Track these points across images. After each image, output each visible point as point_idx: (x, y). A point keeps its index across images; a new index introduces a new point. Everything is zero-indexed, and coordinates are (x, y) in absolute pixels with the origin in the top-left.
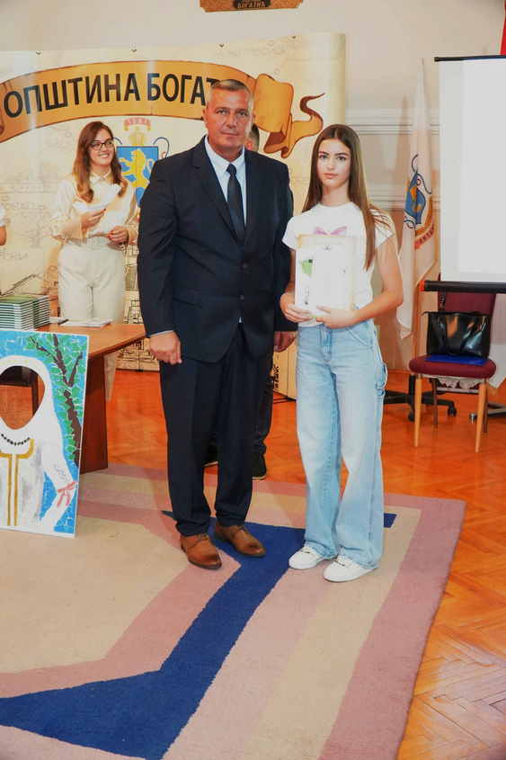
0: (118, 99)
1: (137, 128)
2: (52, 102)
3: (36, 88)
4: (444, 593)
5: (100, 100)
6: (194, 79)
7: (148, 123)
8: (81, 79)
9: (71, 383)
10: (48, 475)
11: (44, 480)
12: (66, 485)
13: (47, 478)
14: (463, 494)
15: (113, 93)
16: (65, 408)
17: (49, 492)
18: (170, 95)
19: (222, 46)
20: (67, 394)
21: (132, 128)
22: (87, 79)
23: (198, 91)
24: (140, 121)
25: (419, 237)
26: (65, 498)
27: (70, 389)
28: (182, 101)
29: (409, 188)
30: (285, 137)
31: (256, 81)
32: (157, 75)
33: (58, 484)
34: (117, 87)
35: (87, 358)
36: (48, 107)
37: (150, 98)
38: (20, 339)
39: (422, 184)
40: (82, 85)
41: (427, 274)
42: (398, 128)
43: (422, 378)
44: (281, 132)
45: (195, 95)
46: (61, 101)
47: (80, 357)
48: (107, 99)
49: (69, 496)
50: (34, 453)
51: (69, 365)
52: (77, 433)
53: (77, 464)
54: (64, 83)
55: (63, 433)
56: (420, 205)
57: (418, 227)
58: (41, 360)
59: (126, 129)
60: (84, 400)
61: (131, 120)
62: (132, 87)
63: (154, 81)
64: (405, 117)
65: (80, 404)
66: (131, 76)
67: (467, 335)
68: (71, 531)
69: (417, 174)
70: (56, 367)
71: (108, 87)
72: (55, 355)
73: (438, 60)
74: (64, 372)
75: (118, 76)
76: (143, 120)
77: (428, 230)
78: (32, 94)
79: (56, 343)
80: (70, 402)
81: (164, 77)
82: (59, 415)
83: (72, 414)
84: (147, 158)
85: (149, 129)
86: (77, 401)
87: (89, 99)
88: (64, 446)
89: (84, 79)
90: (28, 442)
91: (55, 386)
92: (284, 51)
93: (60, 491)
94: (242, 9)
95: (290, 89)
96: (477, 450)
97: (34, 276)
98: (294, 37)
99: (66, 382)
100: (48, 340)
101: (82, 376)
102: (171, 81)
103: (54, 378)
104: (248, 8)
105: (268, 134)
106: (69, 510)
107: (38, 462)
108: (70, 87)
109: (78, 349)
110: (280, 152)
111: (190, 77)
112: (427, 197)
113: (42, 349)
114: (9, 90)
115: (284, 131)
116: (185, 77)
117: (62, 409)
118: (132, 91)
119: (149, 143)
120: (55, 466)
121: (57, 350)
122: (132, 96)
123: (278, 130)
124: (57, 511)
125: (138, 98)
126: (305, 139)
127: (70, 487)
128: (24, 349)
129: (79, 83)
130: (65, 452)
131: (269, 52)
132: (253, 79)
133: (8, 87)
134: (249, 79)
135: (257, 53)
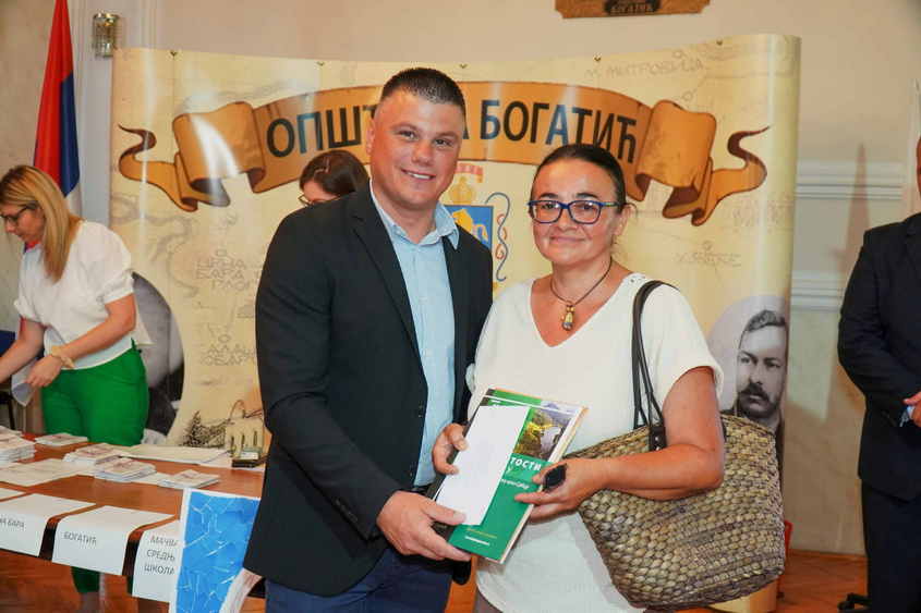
1: (463, 179)
2: (338, 138)
3: (317, 116)
6: (553, 109)
7: (480, 172)
18: (515, 130)
19: (598, 60)
21: (457, 178)
23: (559, 126)
24: (468, 168)
28: (533, 140)
30: (698, 195)
31: (652, 111)
32: (497, 103)
37: (484, 136)
42: (850, 191)
44: (692, 187)
45: (552, 131)
46: (351, 136)
54: (356, 110)
63: (491, 111)
64: (861, 175)
76: (472, 167)
78: (309, 124)
81: (507, 105)
84: (475, 222)
85: (480, 181)
92: (701, 66)
94: (617, 15)
95: (711, 123)
102: (517, 112)
104: (626, 13)
105: (671, 190)
110: (689, 217)
111: (546, 106)
114: (276, 117)
115: (698, 187)
116: (538, 106)
119: (479, 201)
123: (687, 184)
126: (735, 196)
131: (674, 69)
132: (648, 108)
133: (274, 112)
134: (641, 108)
135: (655, 68)
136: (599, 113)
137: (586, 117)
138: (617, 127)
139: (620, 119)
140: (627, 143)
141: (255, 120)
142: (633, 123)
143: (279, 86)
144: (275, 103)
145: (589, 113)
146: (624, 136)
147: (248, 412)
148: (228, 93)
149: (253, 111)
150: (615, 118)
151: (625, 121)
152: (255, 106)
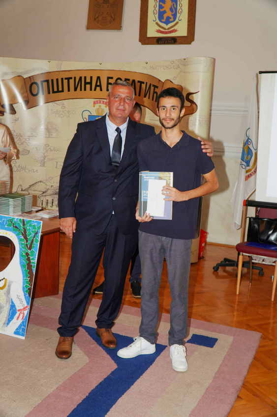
0: (91, 90)
1: (100, 106)
2: (55, 90)
3: (47, 81)
4: (238, 397)
5: (81, 90)
6: (131, 80)
7: (106, 103)
8: (71, 78)
9: (30, 248)
10: (13, 300)
11: (11, 304)
12: (22, 308)
13: (12, 302)
14: (261, 328)
15: (88, 86)
16: (25, 262)
17: (13, 311)
19: (147, 63)
20: (27, 254)
21: (97, 106)
22: (75, 78)
24: (102, 102)
25: (248, 173)
26: (21, 315)
27: (29, 251)
29: (244, 146)
31: (163, 83)
32: (112, 78)
33: (19, 306)
34: (90, 83)
35: (40, 234)
36: (54, 92)
38: (4, 221)
39: (251, 145)
40: (72, 81)
41: (250, 196)
42: (242, 113)
43: (243, 255)
46: (60, 89)
47: (37, 233)
48: (85, 90)
49: (24, 314)
50: (7, 287)
51: (30, 237)
52: (31, 277)
53: (30, 295)
54: (62, 79)
55: (23, 277)
56: (249, 156)
57: (248, 168)
58: (14, 233)
59: (94, 106)
60: (36, 259)
61: (97, 101)
62: (98, 84)
63: (110, 81)
64: (246, 107)
65: (34, 261)
66: (98, 78)
67: (270, 232)
68: (23, 335)
69: (248, 139)
70: (23, 238)
71: (86, 83)
72: (23, 231)
73: (261, 72)
74: (27, 241)
75: (91, 77)
76: (103, 102)
77: (253, 170)
78: (45, 84)
79: (24, 224)
80: (29, 259)
81: (115, 79)
82: (22, 266)
83: (29, 266)
86: (33, 259)
87: (76, 89)
88: (23, 284)
89: (73, 78)
90: (4, 280)
91: (21, 249)
92: (179, 67)
93: (19, 310)
94: (161, 44)
95: (181, 89)
96: (273, 299)
97: (41, 182)
98: (185, 59)
99: (27, 247)
100: (19, 222)
101: (37, 245)
103: (21, 244)
104: (164, 44)
106: (23, 322)
107: (8, 292)
108: (65, 82)
109: (36, 229)
111: (129, 80)
112: (254, 152)
113: (16, 227)
114: (32, 82)
116: (126, 79)
117: (24, 263)
118: (98, 86)
120: (18, 296)
121: (24, 228)
122: (98, 88)
124: (16, 323)
125: (101, 90)
126: (187, 116)
127: (24, 309)
128: (6, 226)
129: (70, 80)
130: (23, 288)
131: (171, 68)
132: (162, 82)
133: (32, 80)
134: (160, 82)
135: (165, 68)
136: (147, 83)
137: (142, 84)
138: (152, 88)
139: (153, 86)
140: (155, 95)
141: (25, 82)
142: (157, 87)
143: (34, 70)
144: (32, 76)
145: (143, 83)
146: (154, 92)
147: (24, 189)
148: (15, 72)
149: (24, 79)
150: (152, 86)
151: (155, 87)
152: (25, 77)
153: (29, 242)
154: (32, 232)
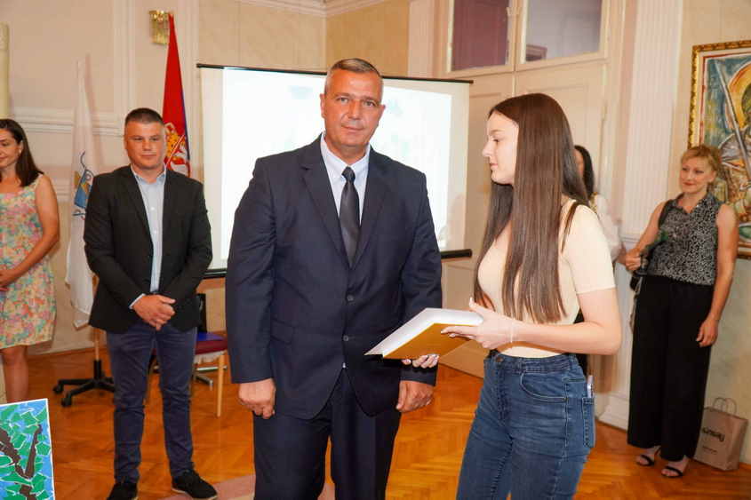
9: (30, 473)
20: (25, 490)
27: (29, 481)
35: (48, 430)
47: (39, 431)
51: (22, 448)
69: (86, 170)
73: (199, 66)
74: (16, 459)
86: (44, 495)
99: (20, 472)
101: (46, 458)
109: (33, 421)
153: (24, 458)
154: (27, 431)
